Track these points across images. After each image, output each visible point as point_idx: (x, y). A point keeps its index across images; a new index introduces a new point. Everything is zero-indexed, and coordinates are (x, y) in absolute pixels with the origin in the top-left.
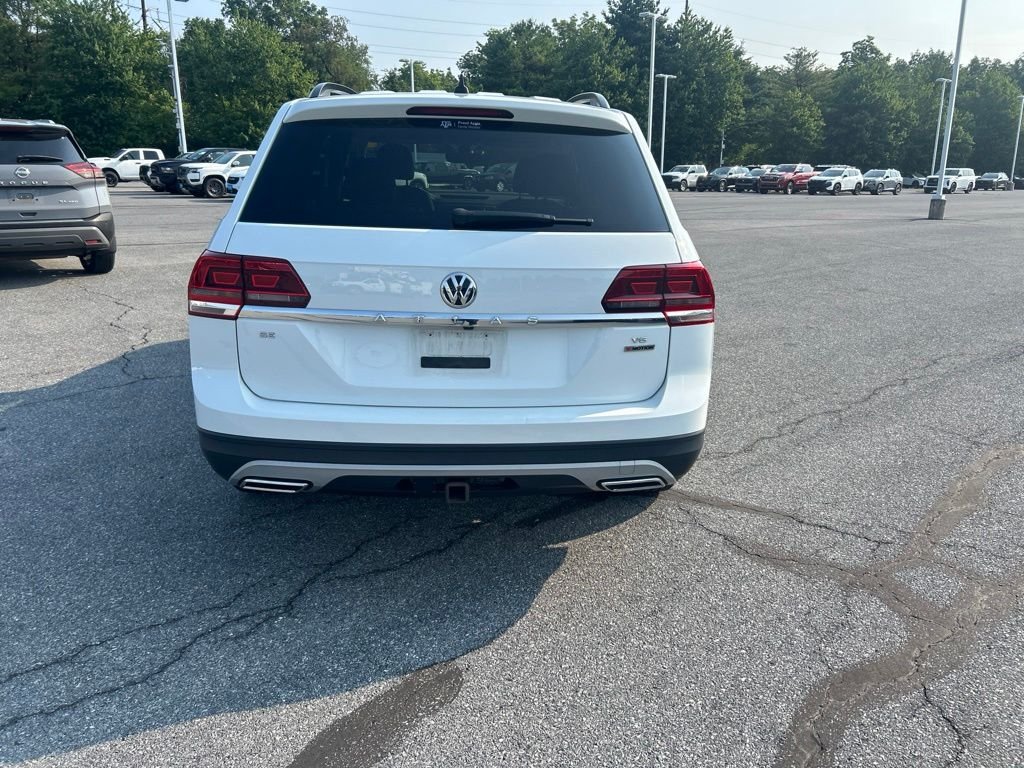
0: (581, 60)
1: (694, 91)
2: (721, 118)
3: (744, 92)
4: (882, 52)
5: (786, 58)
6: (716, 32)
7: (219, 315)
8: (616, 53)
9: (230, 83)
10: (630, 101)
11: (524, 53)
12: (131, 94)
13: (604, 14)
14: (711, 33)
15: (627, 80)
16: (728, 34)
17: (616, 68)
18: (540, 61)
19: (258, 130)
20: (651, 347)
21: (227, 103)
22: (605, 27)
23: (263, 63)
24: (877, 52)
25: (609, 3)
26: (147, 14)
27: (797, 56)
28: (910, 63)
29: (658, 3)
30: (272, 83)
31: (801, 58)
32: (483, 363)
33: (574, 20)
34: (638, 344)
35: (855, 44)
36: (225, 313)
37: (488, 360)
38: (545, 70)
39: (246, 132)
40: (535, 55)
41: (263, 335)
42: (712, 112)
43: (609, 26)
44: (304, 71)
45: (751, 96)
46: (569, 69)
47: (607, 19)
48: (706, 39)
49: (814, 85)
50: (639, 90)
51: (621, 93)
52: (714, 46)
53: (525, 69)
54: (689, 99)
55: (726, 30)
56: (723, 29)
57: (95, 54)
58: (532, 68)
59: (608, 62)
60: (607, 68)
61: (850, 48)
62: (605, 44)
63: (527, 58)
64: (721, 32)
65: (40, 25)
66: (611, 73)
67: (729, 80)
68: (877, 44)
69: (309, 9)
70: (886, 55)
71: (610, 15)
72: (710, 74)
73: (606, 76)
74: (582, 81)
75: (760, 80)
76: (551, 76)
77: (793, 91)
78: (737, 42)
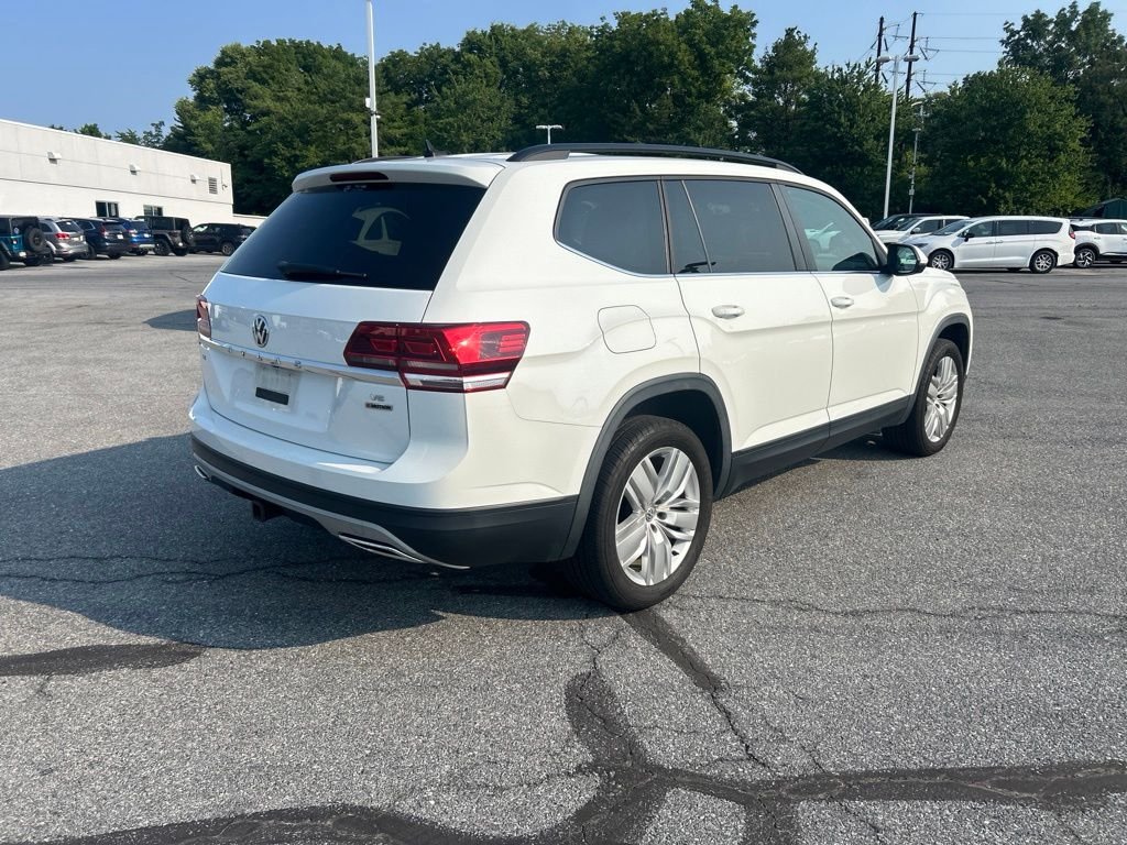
9: (977, 141)
12: (870, 163)
19: (1001, 191)
20: (388, 408)
21: (971, 164)
23: (1022, 113)
26: (913, 77)
30: (1029, 135)
32: (282, 399)
34: (377, 402)
37: (287, 397)
39: (985, 195)
44: (1075, 117)
57: (838, 125)
65: (799, 104)
69: (1114, 42)
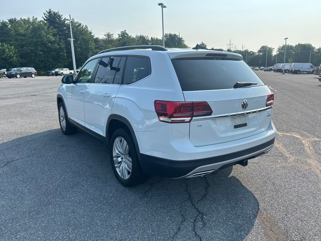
0: (38, 33)
1: (79, 44)
2: (89, 53)
3: (95, 45)
4: (129, 34)
5: (105, 35)
6: (83, 26)
7: (183, 122)
8: (50, 31)
10: (58, 47)
11: (15, 30)
13: (43, 18)
14: (81, 26)
15: (56, 40)
16: (86, 27)
17: (51, 36)
18: (22, 32)
22: (44, 22)
24: (128, 35)
25: (44, 14)
27: (108, 35)
28: (136, 38)
29: (62, 16)
31: (109, 35)
33: (29, 19)
34: (269, 114)
35: (121, 32)
36: (185, 121)
37: (247, 124)
38: (24, 35)
40: (19, 30)
41: (198, 126)
42: (86, 51)
43: (46, 22)
45: (97, 46)
46: (33, 36)
47: (44, 19)
48: (80, 28)
49: (114, 43)
50: (61, 43)
51: (54, 44)
52: (83, 31)
53: (16, 35)
54: (78, 47)
55: (86, 26)
56: (85, 25)
58: (19, 34)
59: (48, 34)
60: (48, 36)
61: (120, 33)
62: (46, 28)
63: (16, 31)
64: (84, 26)
66: (50, 37)
67: (89, 41)
68: (127, 32)
70: (130, 35)
71: (45, 18)
72: (83, 39)
73: (48, 38)
74: (39, 40)
75: (99, 41)
76: (27, 38)
77: (109, 45)
78: (89, 30)
